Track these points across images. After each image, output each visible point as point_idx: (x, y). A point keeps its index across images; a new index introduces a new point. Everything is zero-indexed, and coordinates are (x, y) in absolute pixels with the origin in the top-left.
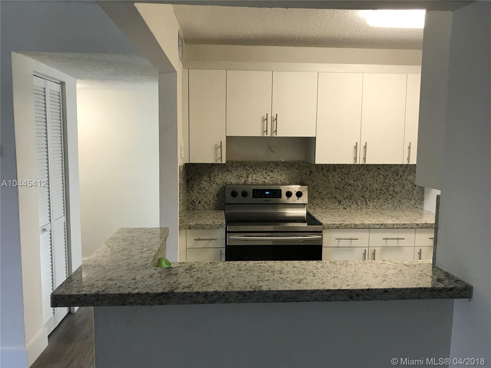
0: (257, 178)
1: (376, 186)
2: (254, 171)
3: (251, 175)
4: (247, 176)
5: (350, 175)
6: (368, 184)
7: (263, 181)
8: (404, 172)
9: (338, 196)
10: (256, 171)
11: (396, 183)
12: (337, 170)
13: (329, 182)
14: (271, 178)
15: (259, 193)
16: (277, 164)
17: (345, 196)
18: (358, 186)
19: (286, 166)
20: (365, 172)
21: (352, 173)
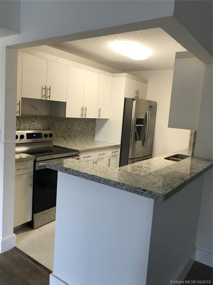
0: (26, 126)
1: (79, 129)
2: (24, 122)
3: (22, 124)
4: (20, 124)
5: (70, 124)
6: (76, 128)
7: (29, 128)
8: (89, 122)
9: (65, 135)
10: (25, 121)
11: (86, 128)
12: (64, 121)
13: (61, 128)
14: (33, 126)
15: (30, 136)
16: (36, 117)
17: (68, 135)
18: (72, 130)
19: (41, 119)
20: (75, 122)
21: (71, 123)
